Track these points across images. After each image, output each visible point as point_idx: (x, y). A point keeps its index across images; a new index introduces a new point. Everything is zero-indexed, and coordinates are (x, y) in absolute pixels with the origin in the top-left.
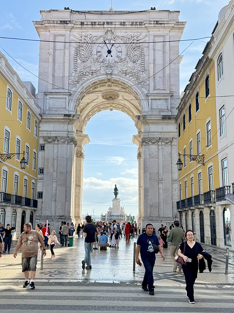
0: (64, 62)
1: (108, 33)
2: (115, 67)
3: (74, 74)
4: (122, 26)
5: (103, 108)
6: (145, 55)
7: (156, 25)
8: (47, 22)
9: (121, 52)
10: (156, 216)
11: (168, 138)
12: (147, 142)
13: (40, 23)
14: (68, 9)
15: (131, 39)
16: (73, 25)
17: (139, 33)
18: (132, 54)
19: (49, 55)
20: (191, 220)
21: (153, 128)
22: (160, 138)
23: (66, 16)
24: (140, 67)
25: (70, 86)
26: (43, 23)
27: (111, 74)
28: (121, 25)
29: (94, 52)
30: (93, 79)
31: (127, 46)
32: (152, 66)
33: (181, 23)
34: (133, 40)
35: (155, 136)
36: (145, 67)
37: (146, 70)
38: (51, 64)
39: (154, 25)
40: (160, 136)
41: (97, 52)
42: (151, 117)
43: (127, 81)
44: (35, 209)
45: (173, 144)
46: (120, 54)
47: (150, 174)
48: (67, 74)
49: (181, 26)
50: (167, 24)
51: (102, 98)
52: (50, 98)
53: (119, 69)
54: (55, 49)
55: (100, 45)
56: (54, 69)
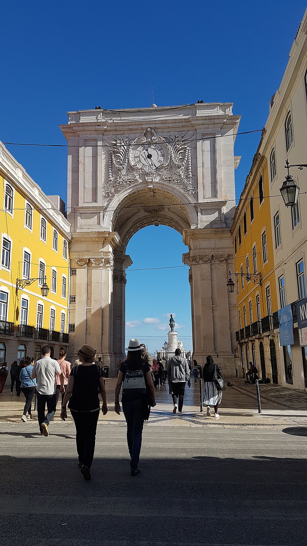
0: (96, 171)
4: (164, 125)
5: (146, 223)
7: (204, 121)
8: (74, 125)
10: (211, 349)
11: (223, 256)
12: (197, 260)
15: (175, 140)
16: (105, 127)
18: (176, 157)
19: (79, 163)
20: (252, 354)
21: (204, 244)
22: (213, 256)
26: (71, 127)
28: (162, 123)
30: (132, 189)
34: (178, 141)
35: (206, 254)
38: (81, 174)
40: (213, 253)
41: (136, 157)
44: (66, 344)
45: (229, 261)
47: (202, 298)
49: (234, 121)
51: (143, 211)
52: (82, 214)
53: (161, 176)
54: (85, 157)
55: (139, 149)
56: (85, 179)
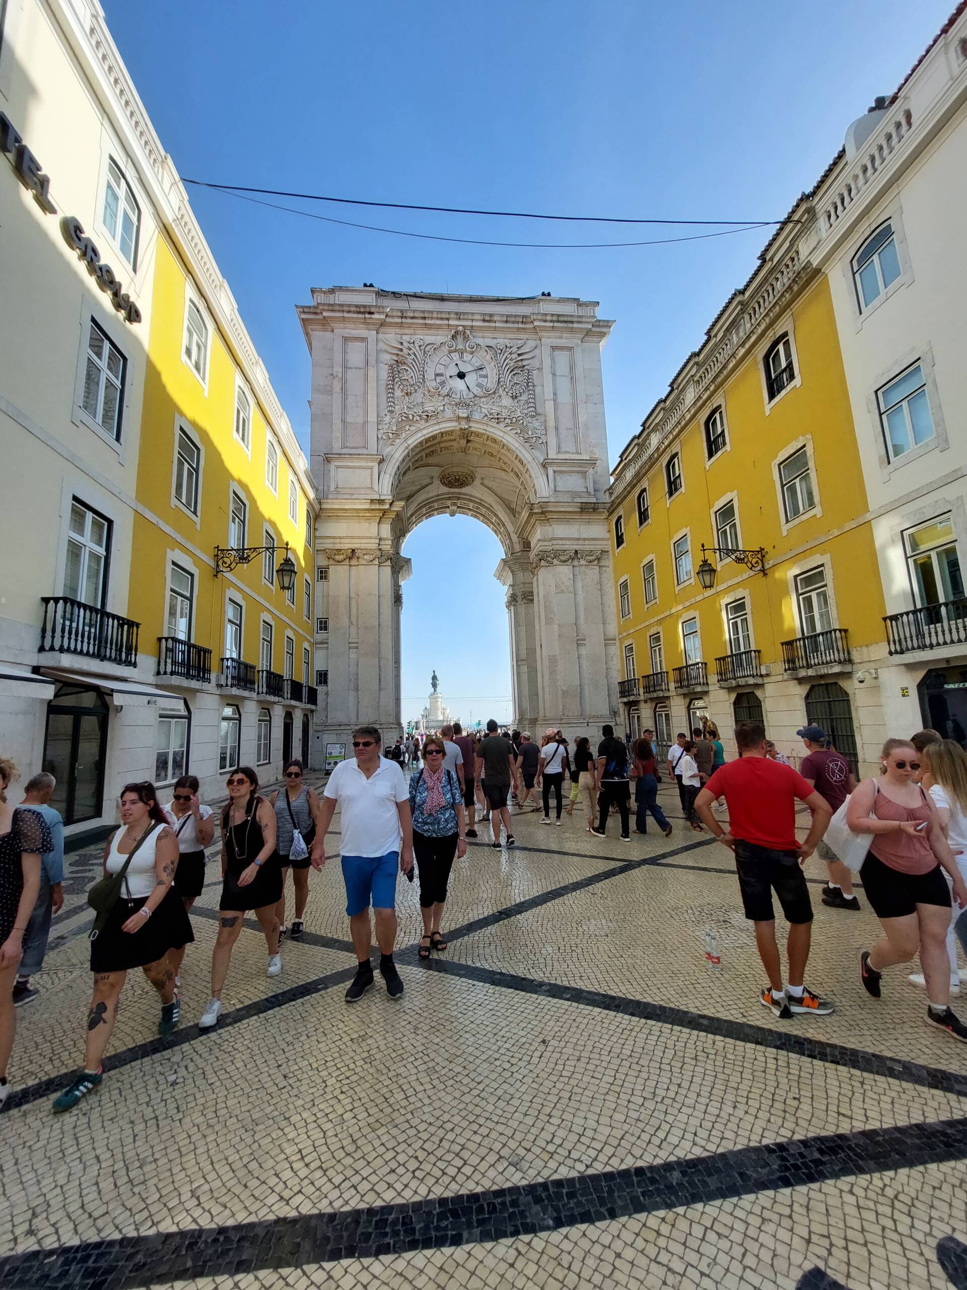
0: (366, 393)
1: (458, 337)
2: (475, 405)
3: (387, 419)
4: (487, 324)
5: (435, 510)
6: (535, 383)
7: (556, 324)
8: (326, 308)
9: (486, 376)
10: (576, 713)
11: (593, 552)
12: (549, 559)
13: (312, 310)
14: (371, 285)
15: (505, 352)
16: (383, 317)
17: (519, 342)
18: (508, 380)
19: (334, 377)
21: (561, 530)
22: (576, 551)
23: (368, 299)
24: (526, 407)
25: (381, 442)
26: (318, 311)
27: (468, 419)
28: (484, 320)
29: (430, 375)
30: (431, 429)
31: (499, 365)
32: (549, 406)
33: (605, 324)
34: (511, 353)
35: (565, 547)
36: (537, 407)
37: (539, 415)
38: (337, 397)
39: (551, 324)
40: (577, 547)
42: (557, 506)
43: (502, 434)
44: (313, 707)
45: (603, 563)
46: (483, 381)
47: (559, 626)
48: (372, 417)
49: (604, 330)
50: (578, 322)
51: (439, 482)
52: (338, 467)
53: (483, 410)
54: (345, 367)
55: (442, 362)
56: (344, 407)
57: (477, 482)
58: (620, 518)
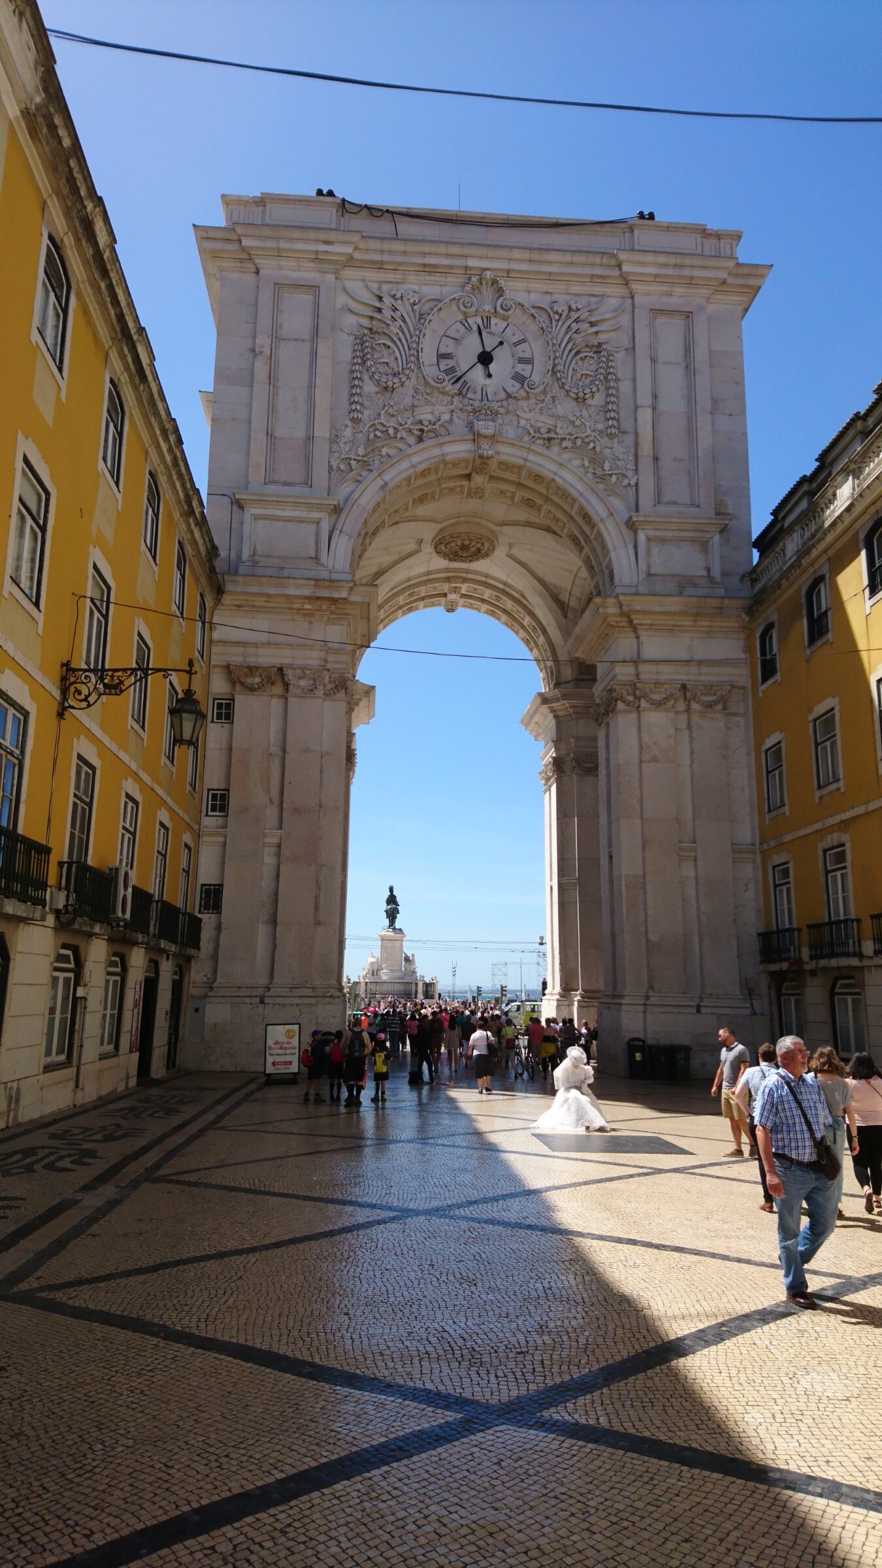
0: (311, 386)
1: (484, 288)
2: (508, 412)
3: (349, 433)
5: (423, 599)
6: (620, 376)
7: (662, 271)
9: (529, 361)
10: (676, 987)
11: (714, 688)
12: (631, 698)
13: (222, 235)
14: (330, 194)
15: (568, 317)
16: (349, 249)
17: (593, 300)
18: (571, 370)
19: (255, 356)
21: (657, 646)
22: (683, 685)
23: (324, 217)
24: (601, 418)
25: (335, 476)
26: (233, 234)
27: (493, 438)
28: (530, 260)
29: (428, 356)
31: (555, 341)
32: (645, 416)
33: (754, 271)
34: (577, 321)
35: (663, 678)
36: (622, 420)
37: (624, 433)
38: (261, 390)
39: (654, 271)
41: (441, 356)
42: (652, 603)
43: (554, 467)
45: (733, 708)
46: (525, 369)
47: (646, 820)
48: (322, 431)
49: (752, 282)
50: (702, 267)
51: (431, 550)
52: (256, 518)
53: (523, 422)
54: (276, 337)
55: (452, 333)
56: (272, 408)
57: (500, 552)
58: (770, 626)
